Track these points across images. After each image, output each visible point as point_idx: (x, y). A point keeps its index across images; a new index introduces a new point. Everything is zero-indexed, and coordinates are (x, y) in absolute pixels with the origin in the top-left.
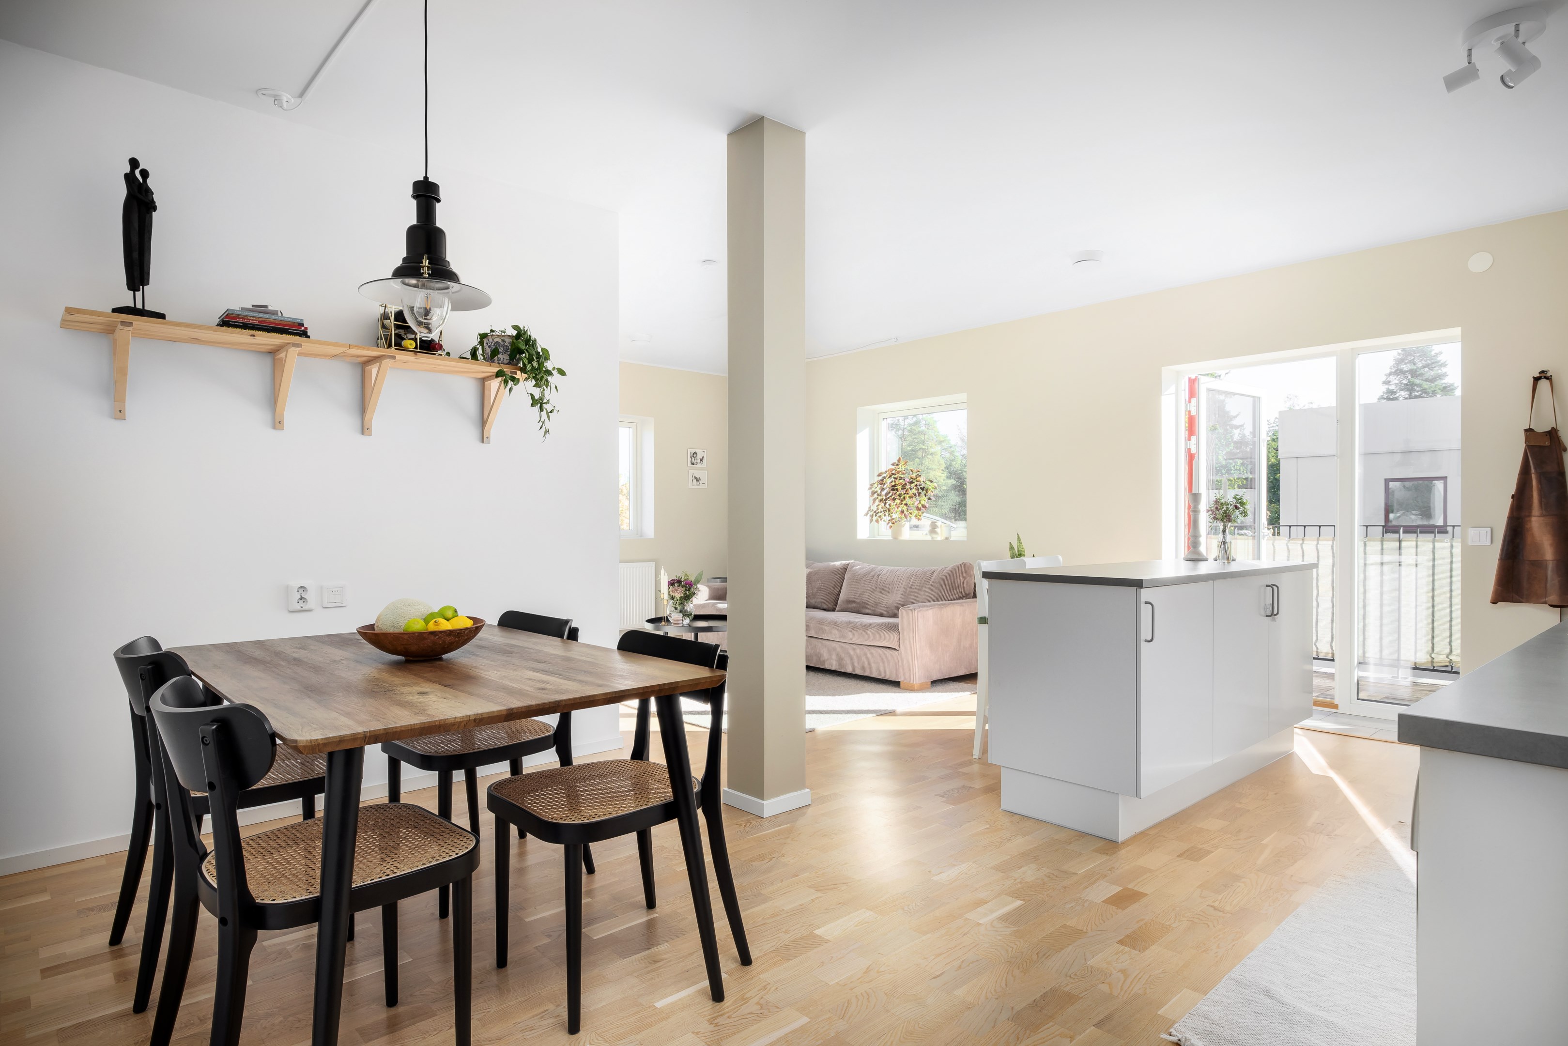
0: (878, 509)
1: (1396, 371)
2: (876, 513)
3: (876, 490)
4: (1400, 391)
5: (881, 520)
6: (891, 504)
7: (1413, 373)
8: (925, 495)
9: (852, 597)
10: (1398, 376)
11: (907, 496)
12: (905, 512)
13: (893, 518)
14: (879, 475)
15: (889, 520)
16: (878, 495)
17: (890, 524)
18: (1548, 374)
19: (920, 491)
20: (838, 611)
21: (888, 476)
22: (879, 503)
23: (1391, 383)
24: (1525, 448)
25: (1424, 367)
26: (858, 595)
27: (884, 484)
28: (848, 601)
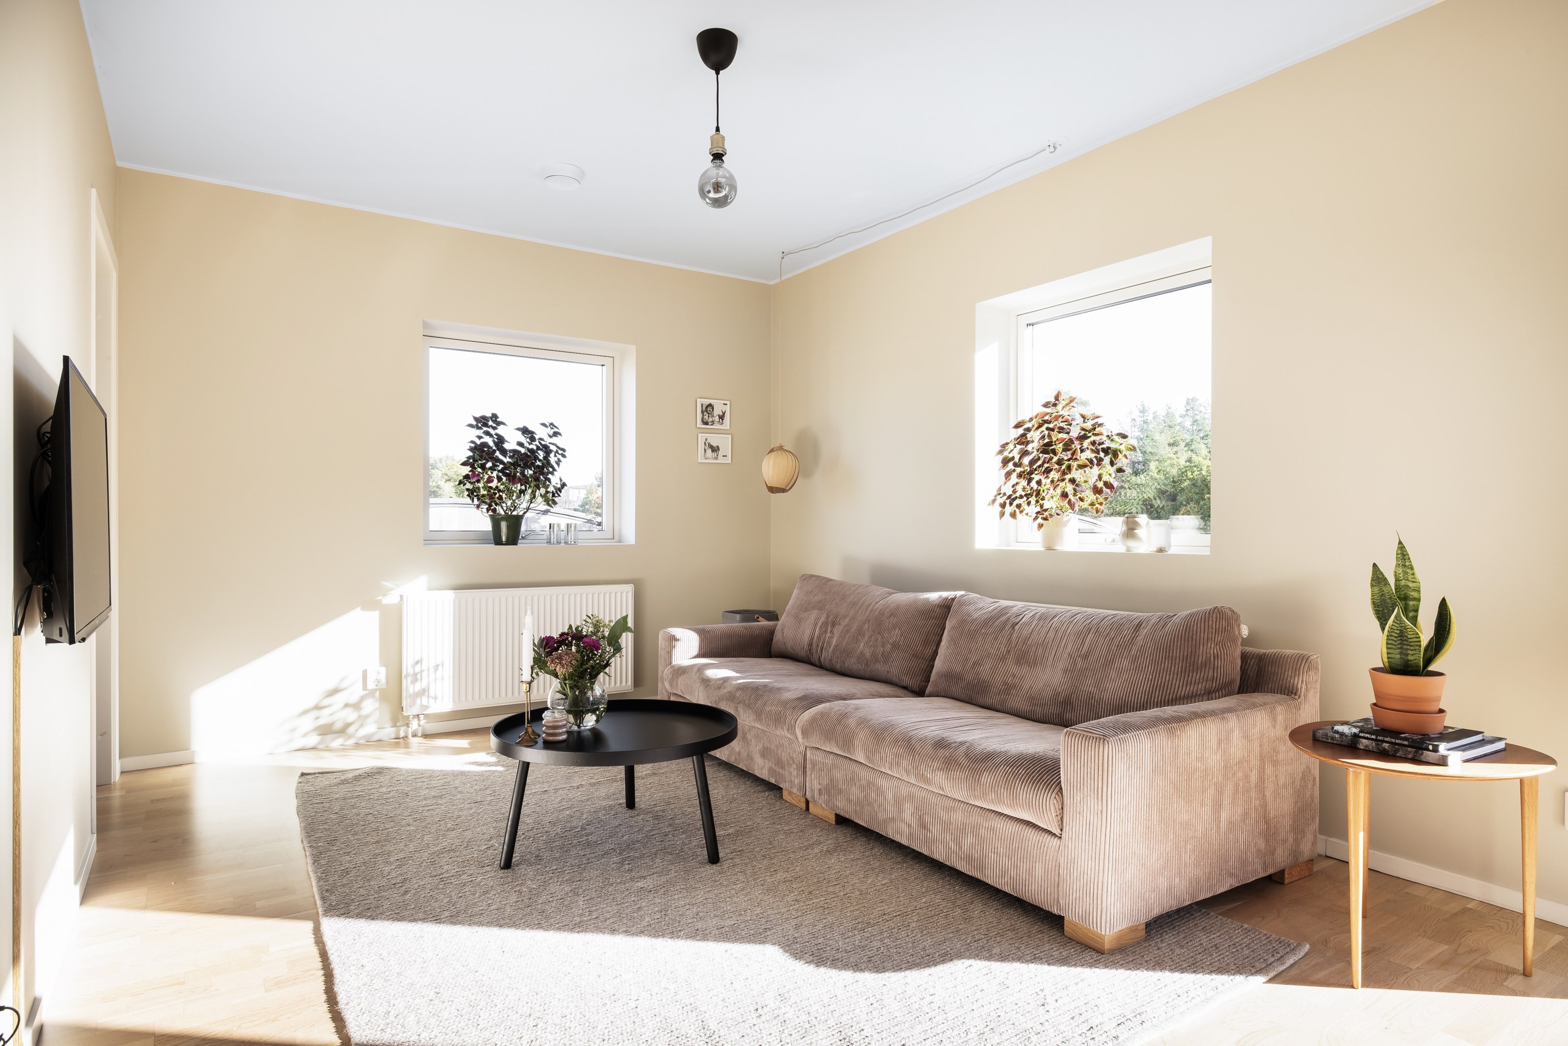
0: (1014, 492)
2: (1011, 499)
3: (1011, 456)
5: (1021, 512)
6: (1040, 480)
8: (1112, 464)
9: (958, 669)
11: (1075, 464)
12: (1071, 497)
13: (1045, 508)
14: (1017, 426)
15: (1037, 513)
16: (1015, 465)
17: (1040, 521)
19: (1102, 455)
20: (927, 697)
21: (1036, 426)
22: (1018, 481)
26: (970, 663)
27: (1028, 443)
28: (949, 676)
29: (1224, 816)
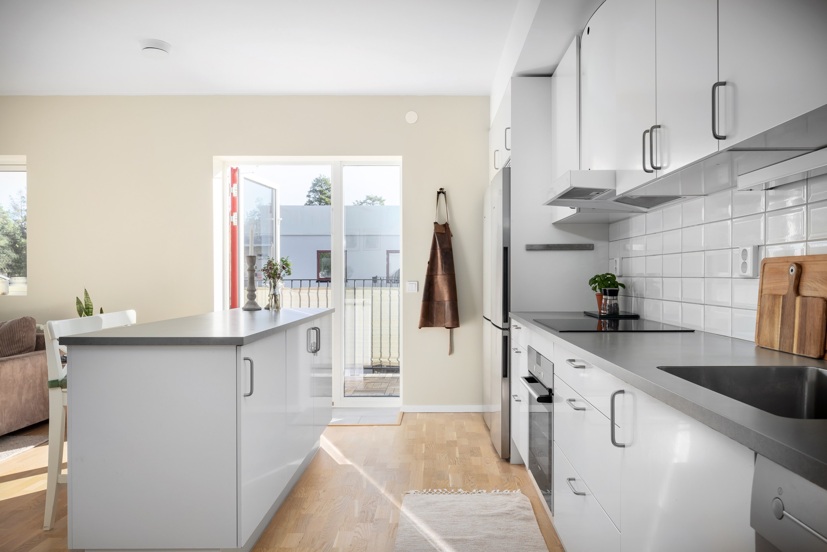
1: (313, 190)
4: (315, 201)
7: (321, 192)
10: (314, 193)
18: (444, 191)
23: (311, 197)
24: (434, 233)
25: (326, 189)
29: (23, 398)
